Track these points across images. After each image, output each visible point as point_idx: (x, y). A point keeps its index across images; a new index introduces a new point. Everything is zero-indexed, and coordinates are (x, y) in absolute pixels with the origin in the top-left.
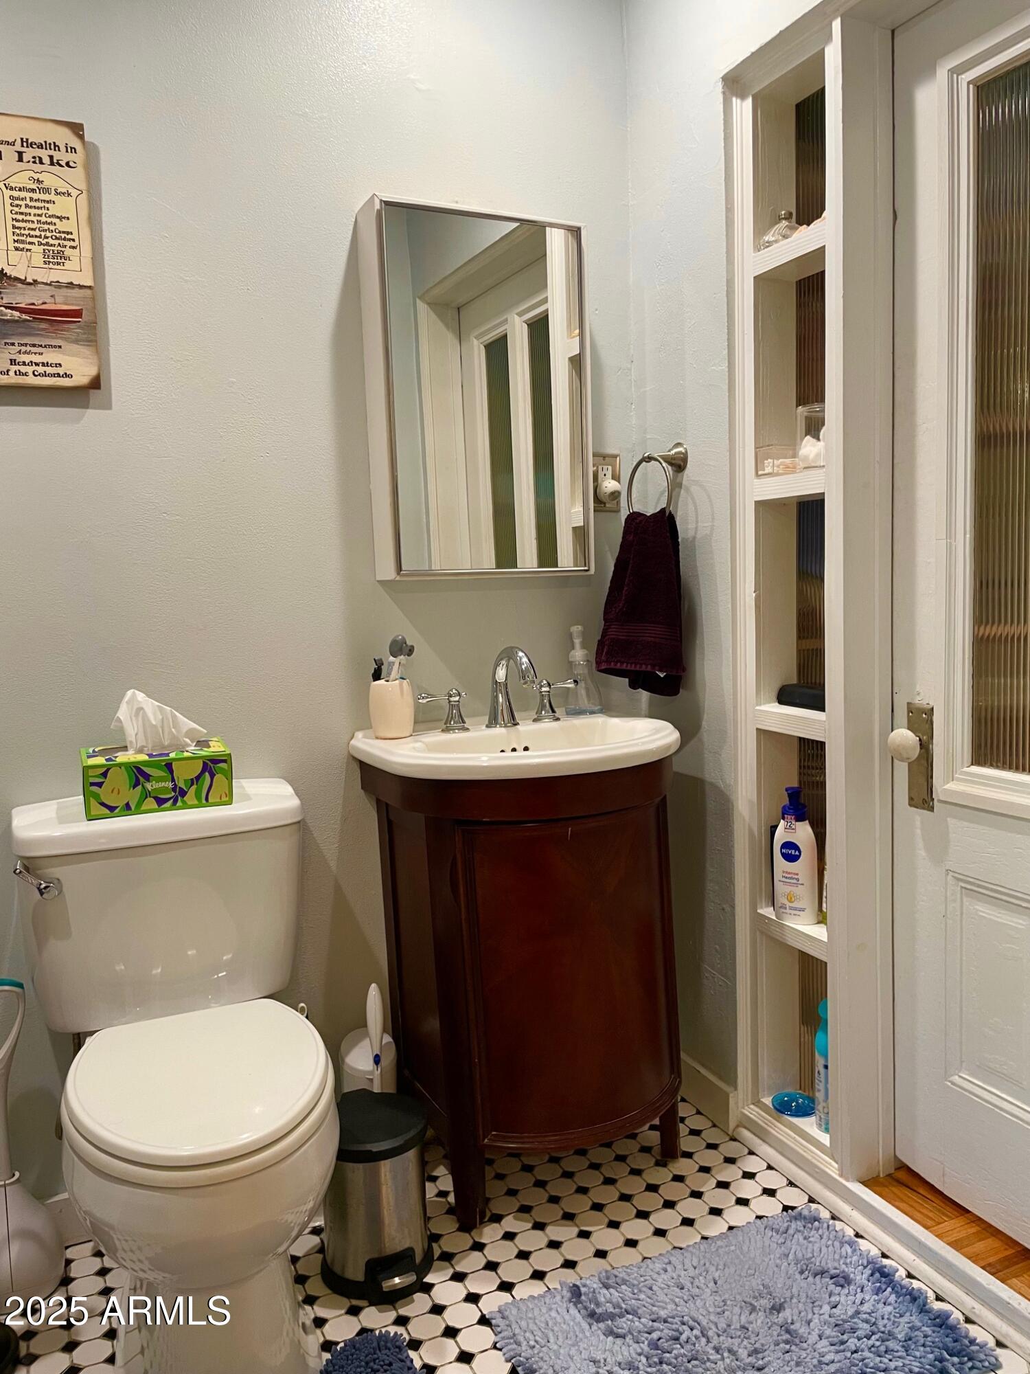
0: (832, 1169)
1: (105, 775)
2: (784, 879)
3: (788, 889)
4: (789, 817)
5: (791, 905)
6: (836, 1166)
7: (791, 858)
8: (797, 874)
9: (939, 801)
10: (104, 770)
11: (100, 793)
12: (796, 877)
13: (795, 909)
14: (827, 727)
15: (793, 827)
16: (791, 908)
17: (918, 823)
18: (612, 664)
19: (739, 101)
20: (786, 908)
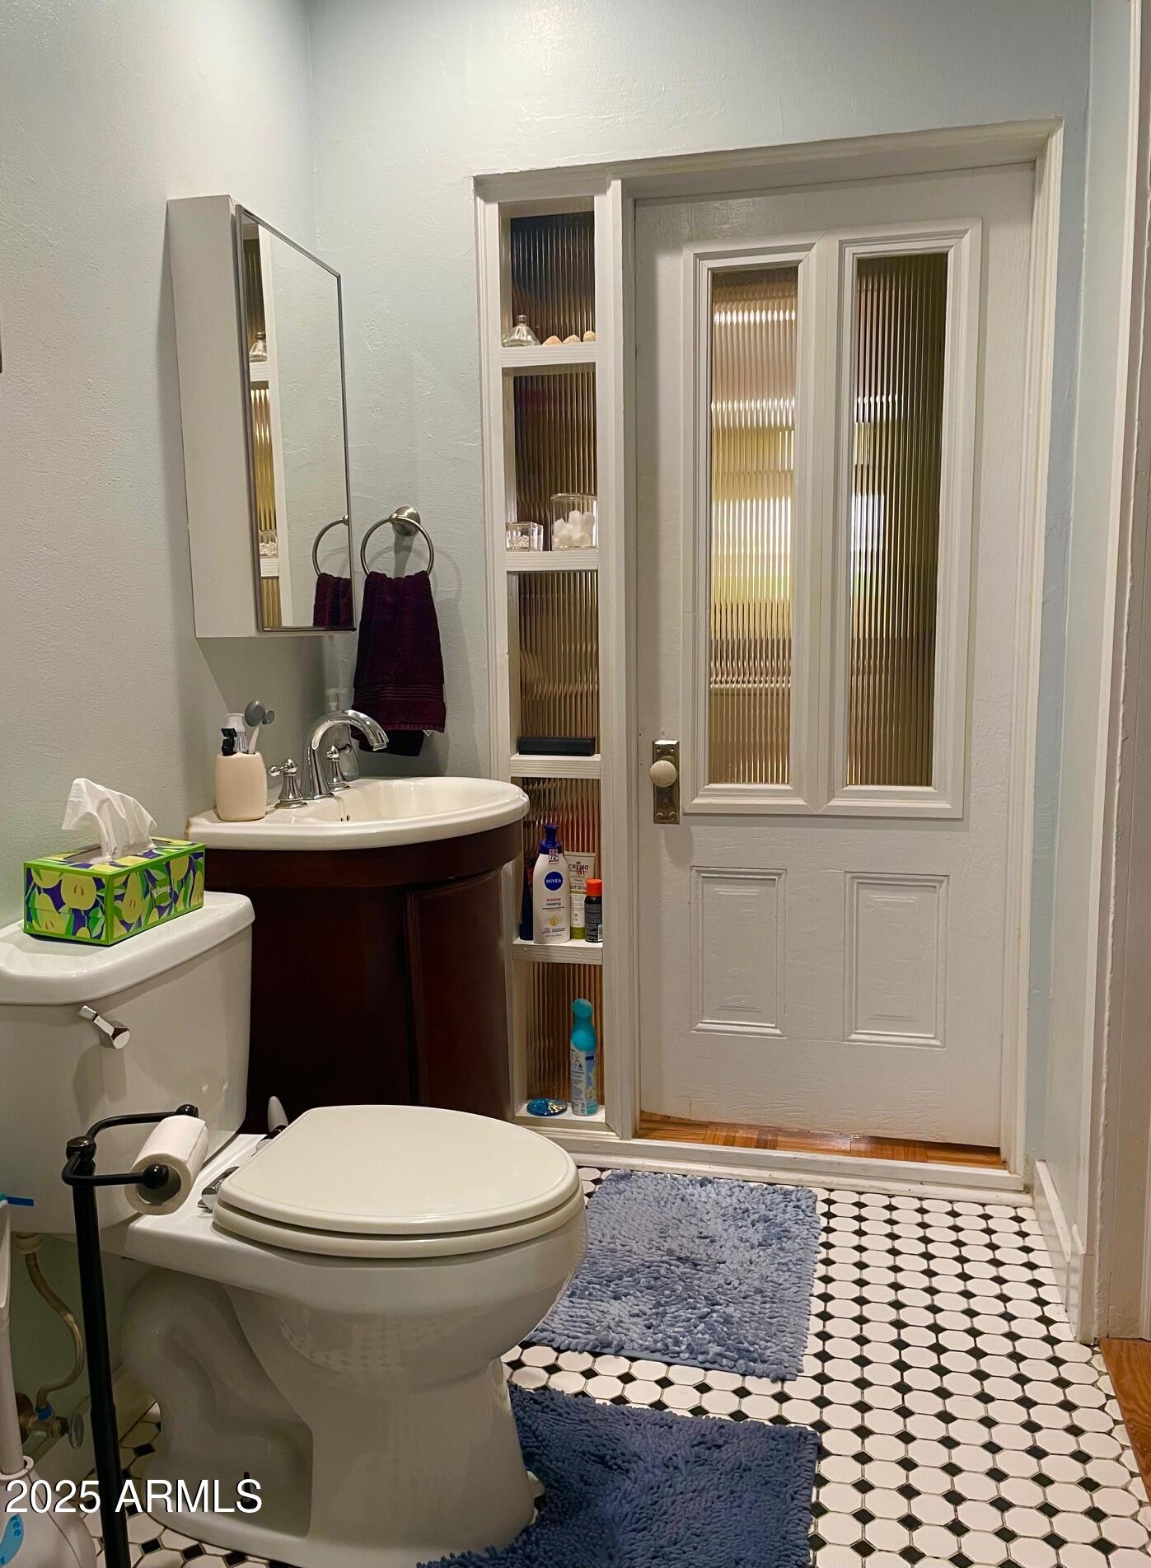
0: (612, 1138)
1: (125, 884)
2: (548, 907)
3: (550, 914)
4: (553, 850)
5: (555, 927)
6: (614, 1134)
7: (553, 887)
8: (559, 899)
9: (685, 814)
10: (123, 879)
11: (121, 908)
12: (558, 902)
13: (557, 930)
14: (602, 768)
15: (557, 858)
16: (554, 931)
17: (662, 836)
18: (396, 725)
19: (482, 202)
20: (549, 932)
